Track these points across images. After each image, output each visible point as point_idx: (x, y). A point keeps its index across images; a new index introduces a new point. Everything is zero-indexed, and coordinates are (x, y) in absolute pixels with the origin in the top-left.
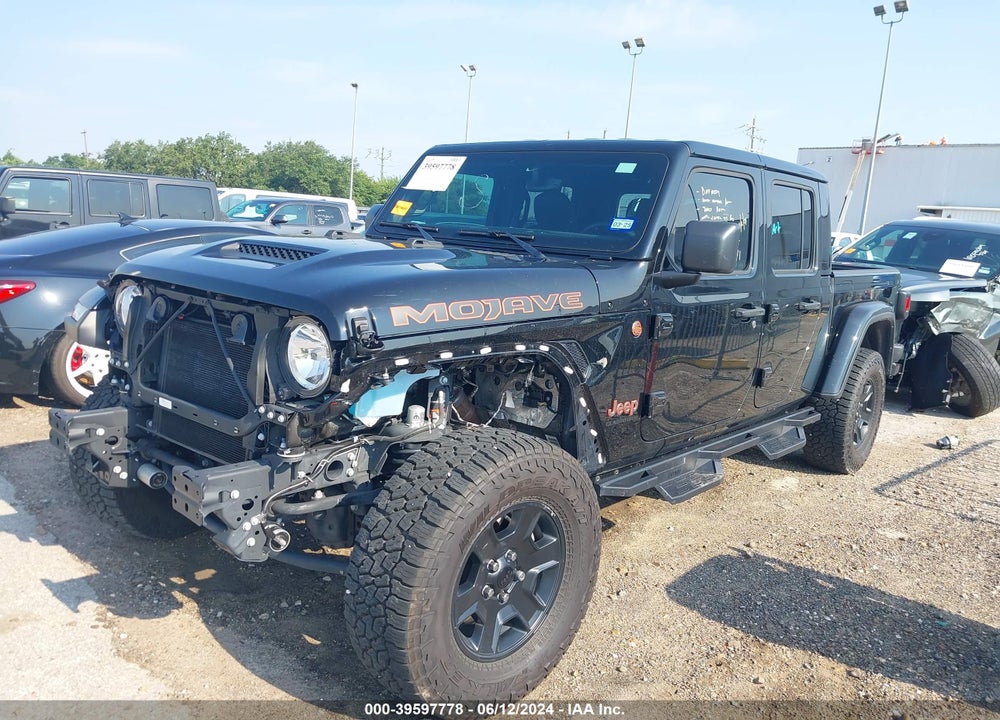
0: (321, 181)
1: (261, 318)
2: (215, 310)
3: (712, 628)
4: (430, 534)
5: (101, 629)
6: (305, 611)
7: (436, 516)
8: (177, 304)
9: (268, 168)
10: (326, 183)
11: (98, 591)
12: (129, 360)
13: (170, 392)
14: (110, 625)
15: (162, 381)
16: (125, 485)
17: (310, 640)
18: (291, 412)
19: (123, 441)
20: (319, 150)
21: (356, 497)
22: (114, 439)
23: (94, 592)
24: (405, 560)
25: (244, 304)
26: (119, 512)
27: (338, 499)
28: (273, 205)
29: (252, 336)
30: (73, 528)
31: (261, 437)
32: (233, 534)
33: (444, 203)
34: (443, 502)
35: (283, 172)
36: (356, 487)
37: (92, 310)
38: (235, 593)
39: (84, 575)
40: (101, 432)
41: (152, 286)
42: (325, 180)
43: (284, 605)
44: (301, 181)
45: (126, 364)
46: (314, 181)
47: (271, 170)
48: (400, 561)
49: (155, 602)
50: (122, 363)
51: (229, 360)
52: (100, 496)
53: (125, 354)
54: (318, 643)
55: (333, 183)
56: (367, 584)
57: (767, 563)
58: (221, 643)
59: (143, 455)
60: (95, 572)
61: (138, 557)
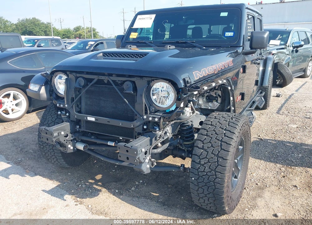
0: (41, 31)
1: (138, 82)
2: (113, 81)
3: (271, 165)
4: (228, 155)
5: (79, 205)
6: (145, 184)
7: (228, 148)
8: (91, 80)
9: (20, 28)
10: (43, 32)
11: (67, 191)
12: (67, 104)
13: (92, 114)
14: (81, 203)
15: (83, 110)
16: (72, 151)
17: (154, 194)
18: (160, 117)
19: (70, 135)
20: (38, 21)
21: (172, 143)
22: (67, 135)
23: (65, 192)
24: (221, 165)
25: (127, 77)
26: (63, 160)
27: (167, 145)
28: (36, 41)
29: (135, 89)
30: (38, 168)
31: (145, 127)
32: (143, 165)
33: (84, 36)
34: (228, 142)
35: (26, 29)
36: (169, 139)
37: (42, 86)
38: (116, 182)
39: (56, 185)
40: (63, 133)
41: (74, 74)
42: (42, 31)
43: (137, 183)
44: (34, 32)
45: (66, 106)
46: (38, 32)
47: (21, 29)
48: (217, 166)
49: (91, 191)
50: (64, 105)
51: (125, 99)
52: (55, 156)
53: (66, 102)
54: (158, 195)
55: (45, 32)
56: (203, 175)
57: (269, 141)
58: (126, 202)
59: (77, 139)
60: (59, 183)
61: (71, 175)
